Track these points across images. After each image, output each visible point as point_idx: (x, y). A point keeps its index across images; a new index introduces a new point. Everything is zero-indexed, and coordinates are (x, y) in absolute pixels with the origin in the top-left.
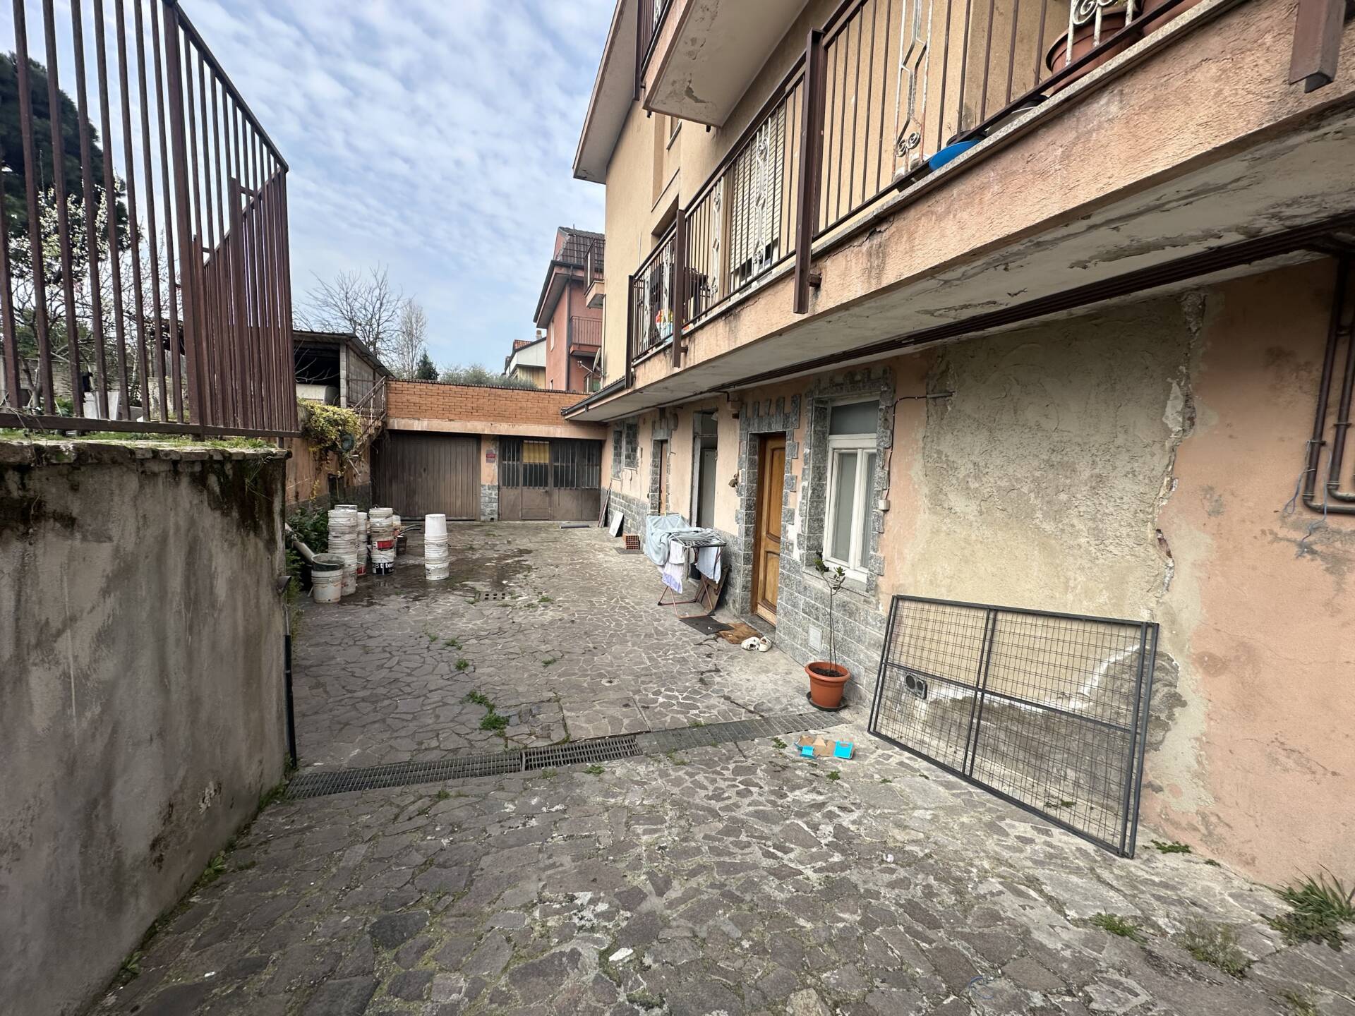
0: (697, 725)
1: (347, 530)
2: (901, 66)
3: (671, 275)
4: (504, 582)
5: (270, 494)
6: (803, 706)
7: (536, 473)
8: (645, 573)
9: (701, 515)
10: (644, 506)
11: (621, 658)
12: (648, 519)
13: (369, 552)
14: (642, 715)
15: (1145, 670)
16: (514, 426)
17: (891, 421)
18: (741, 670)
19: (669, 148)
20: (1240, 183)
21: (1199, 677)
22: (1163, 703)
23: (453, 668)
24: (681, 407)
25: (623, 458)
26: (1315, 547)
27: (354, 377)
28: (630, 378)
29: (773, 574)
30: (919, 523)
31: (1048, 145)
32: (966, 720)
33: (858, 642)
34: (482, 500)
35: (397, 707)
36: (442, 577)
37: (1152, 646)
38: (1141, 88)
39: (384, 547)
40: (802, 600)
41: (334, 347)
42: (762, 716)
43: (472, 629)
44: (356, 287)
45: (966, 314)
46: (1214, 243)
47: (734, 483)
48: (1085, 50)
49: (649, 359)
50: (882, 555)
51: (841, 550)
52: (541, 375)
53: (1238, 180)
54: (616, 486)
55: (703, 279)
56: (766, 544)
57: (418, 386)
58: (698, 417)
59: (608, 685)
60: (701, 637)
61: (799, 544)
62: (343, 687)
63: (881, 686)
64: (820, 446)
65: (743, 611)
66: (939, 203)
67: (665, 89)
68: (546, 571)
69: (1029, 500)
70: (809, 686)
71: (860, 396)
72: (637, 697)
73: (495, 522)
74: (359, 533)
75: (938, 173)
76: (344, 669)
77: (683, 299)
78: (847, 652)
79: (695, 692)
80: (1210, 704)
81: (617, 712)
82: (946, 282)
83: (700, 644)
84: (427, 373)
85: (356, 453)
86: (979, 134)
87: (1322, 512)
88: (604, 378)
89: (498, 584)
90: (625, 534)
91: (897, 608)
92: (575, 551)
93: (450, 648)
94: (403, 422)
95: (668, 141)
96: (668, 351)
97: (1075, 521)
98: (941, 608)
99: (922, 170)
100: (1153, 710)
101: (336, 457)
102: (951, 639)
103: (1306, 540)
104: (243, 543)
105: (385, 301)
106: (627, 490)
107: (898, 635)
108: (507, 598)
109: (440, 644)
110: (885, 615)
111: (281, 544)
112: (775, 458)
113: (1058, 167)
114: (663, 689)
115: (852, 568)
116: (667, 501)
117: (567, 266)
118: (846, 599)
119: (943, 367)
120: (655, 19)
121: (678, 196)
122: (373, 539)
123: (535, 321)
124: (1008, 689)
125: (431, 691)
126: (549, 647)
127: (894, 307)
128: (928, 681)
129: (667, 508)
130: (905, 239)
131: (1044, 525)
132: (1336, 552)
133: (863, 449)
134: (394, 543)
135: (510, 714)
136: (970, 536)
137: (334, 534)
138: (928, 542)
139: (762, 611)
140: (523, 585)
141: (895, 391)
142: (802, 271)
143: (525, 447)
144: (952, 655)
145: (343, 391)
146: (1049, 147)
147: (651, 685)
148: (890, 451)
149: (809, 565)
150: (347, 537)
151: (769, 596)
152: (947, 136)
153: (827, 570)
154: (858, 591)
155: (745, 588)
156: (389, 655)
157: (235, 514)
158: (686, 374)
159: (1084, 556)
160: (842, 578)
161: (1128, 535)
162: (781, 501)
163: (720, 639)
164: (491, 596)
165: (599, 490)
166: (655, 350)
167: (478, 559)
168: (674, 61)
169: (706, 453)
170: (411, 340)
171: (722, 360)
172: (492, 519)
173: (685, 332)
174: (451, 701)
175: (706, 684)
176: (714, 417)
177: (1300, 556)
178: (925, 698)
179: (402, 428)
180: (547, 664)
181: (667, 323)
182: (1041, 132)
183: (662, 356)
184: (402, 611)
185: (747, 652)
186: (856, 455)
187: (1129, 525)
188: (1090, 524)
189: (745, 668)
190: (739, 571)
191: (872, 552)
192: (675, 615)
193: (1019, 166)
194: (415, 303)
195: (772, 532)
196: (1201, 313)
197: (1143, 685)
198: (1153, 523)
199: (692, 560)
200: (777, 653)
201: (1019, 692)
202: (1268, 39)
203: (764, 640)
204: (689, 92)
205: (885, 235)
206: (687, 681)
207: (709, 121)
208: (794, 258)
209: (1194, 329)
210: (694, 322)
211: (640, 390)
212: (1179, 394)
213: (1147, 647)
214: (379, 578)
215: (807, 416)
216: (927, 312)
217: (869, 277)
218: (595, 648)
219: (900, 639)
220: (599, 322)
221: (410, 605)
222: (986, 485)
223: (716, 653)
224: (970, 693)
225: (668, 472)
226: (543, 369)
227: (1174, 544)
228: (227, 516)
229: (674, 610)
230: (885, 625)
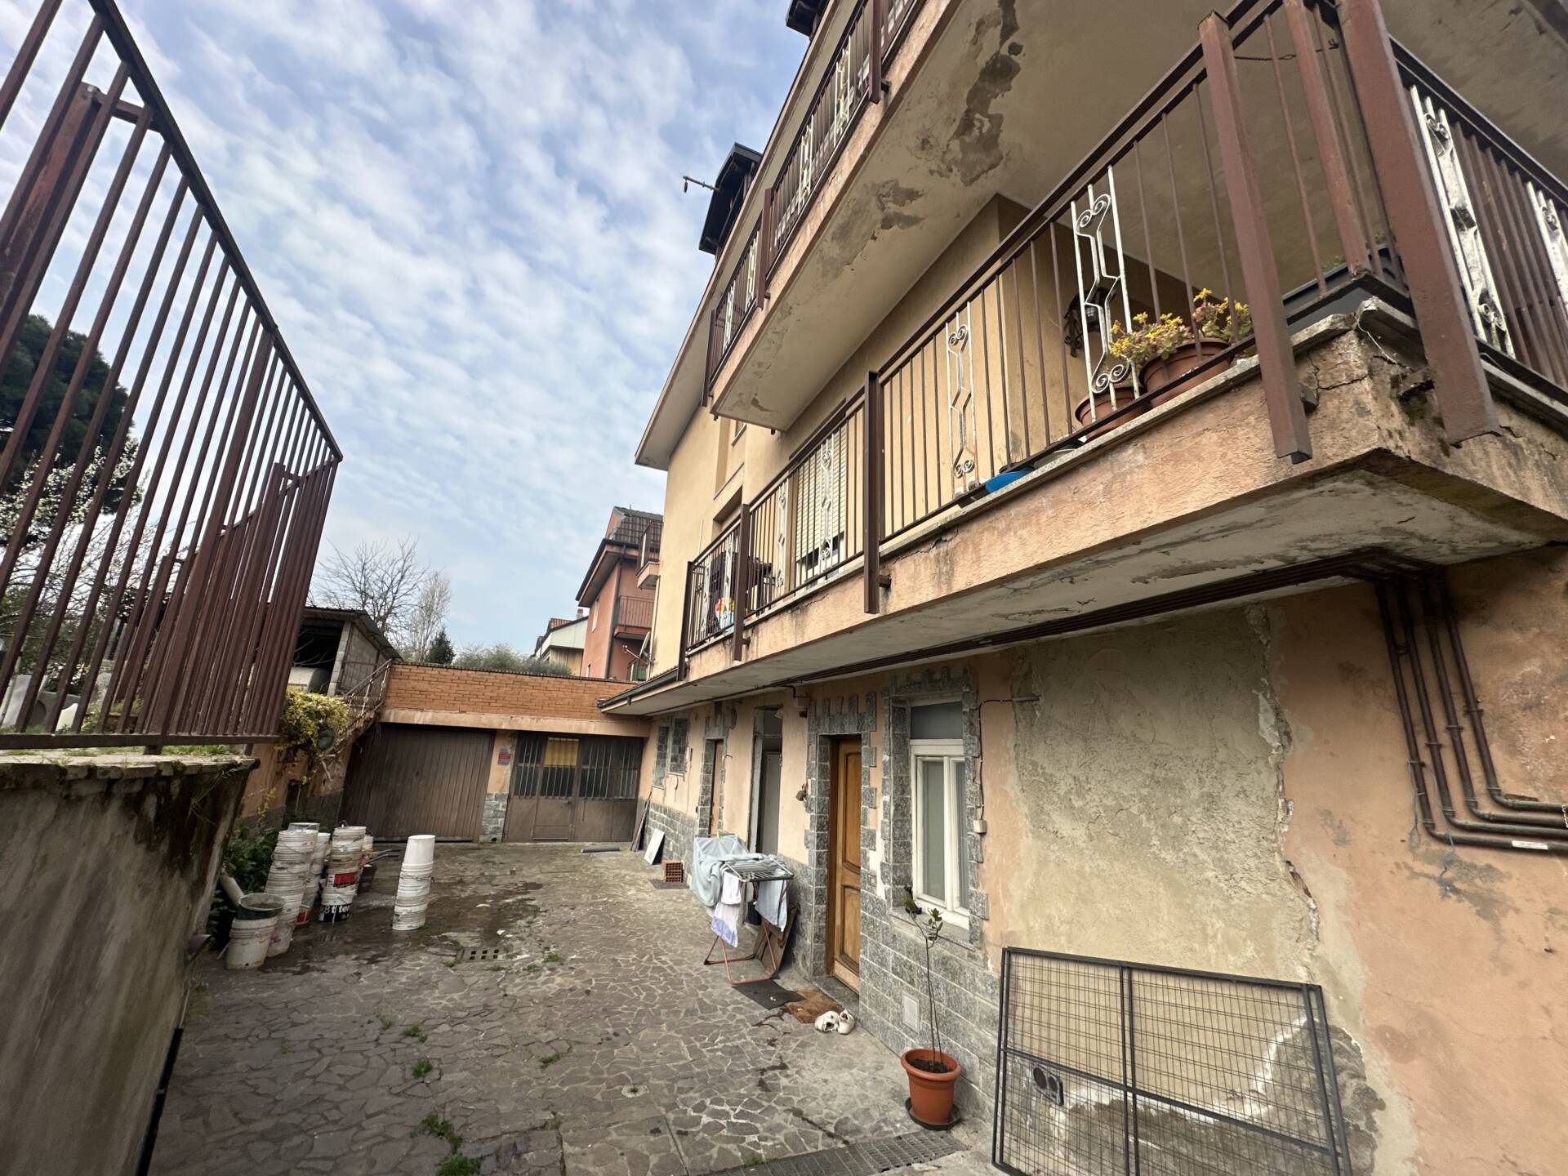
0: (756, 1162)
1: (299, 858)
2: (950, 406)
3: (734, 564)
4: (500, 932)
5: (216, 817)
6: (901, 1123)
7: (558, 779)
8: (689, 916)
9: (763, 836)
10: (691, 823)
11: (652, 1049)
12: (696, 841)
13: (321, 889)
14: (677, 1147)
15: (1322, 1054)
16: (538, 719)
17: (977, 725)
18: (815, 1064)
19: (734, 444)
20: (1264, 523)
21: (1387, 1062)
22: (1355, 1103)
23: (409, 1074)
24: (740, 701)
25: (669, 760)
26: (1458, 885)
27: (353, 659)
28: (683, 669)
29: (853, 916)
30: (1022, 850)
31: (1090, 481)
32: (1119, 1140)
33: (967, 1016)
34: (485, 814)
35: (312, 1148)
36: (415, 925)
37: (1320, 1018)
38: (1160, 443)
39: (342, 881)
40: (891, 953)
41: (335, 625)
42: (846, 1142)
43: (445, 1007)
44: (377, 558)
45: (1040, 619)
46: (1259, 567)
47: (802, 796)
48: (1105, 412)
49: (706, 649)
50: (984, 892)
51: (935, 887)
52: (578, 658)
53: (1261, 521)
54: (657, 797)
55: (768, 569)
56: (843, 876)
57: (429, 671)
58: (760, 714)
59: (630, 1096)
60: (760, 1012)
61: (884, 877)
62: (236, 1115)
63: (1002, 1086)
64: (901, 752)
65: (816, 971)
66: (1000, 520)
67: (732, 399)
68: (558, 914)
69: (1141, 822)
70: (908, 1088)
71: (941, 697)
72: (671, 1116)
73: (497, 845)
74: (313, 862)
75: (994, 495)
76: (243, 1082)
77: (747, 586)
78: (953, 1033)
79: (754, 1104)
80: (1412, 1104)
81: (640, 1142)
82: (1016, 590)
83: (760, 1024)
84: (441, 653)
85: (333, 752)
86: (1029, 465)
87: (1448, 843)
88: (652, 665)
89: (490, 936)
90: (666, 860)
91: (1009, 966)
92: (599, 885)
93: (408, 1040)
94: (402, 713)
95: (732, 438)
96: (728, 642)
97: (1197, 850)
98: (1063, 966)
99: (979, 491)
100: (1347, 1116)
101: (306, 758)
102: (1082, 1011)
103: (1444, 876)
104: (162, 889)
105: (407, 573)
106: (670, 802)
107: (1015, 1006)
108: (500, 957)
109: (395, 1033)
110: (997, 976)
111: (210, 887)
112: (850, 766)
113: (1102, 500)
114: (708, 1101)
115: (949, 908)
116: (720, 817)
117: (620, 545)
118: (946, 953)
119: (1025, 669)
120: (725, 346)
121: (741, 488)
122: (330, 870)
123: (577, 599)
124: (1164, 1086)
125: (369, 1117)
126: (551, 1035)
127: (966, 610)
128: (1063, 1075)
129: (720, 826)
130: (970, 549)
131: (1163, 855)
132: (1480, 891)
133: (950, 756)
134: (358, 877)
135: (484, 1152)
136: (1083, 867)
137: (279, 864)
138: (1037, 875)
139: (841, 970)
140: (525, 935)
141: (978, 692)
142: (871, 572)
143: (549, 745)
144: (1087, 1036)
145: (335, 675)
146: (1092, 482)
147: (691, 1094)
148: (979, 760)
149: (897, 905)
150: (297, 869)
151: (849, 949)
152: (998, 467)
153: (919, 911)
154: (959, 941)
155: (817, 936)
156: (317, 1055)
157: (164, 848)
158: (748, 668)
159: (1216, 895)
160: (938, 924)
161: (1258, 869)
162: (859, 819)
163: (786, 1016)
164: (479, 954)
165: (636, 800)
166: (713, 640)
167: (469, 897)
168: (742, 377)
169: (769, 756)
170: (429, 616)
171: (789, 655)
172: (495, 839)
173: (747, 623)
174: (397, 1133)
175: (767, 1090)
176: (778, 715)
177: (1444, 896)
178: (1062, 1103)
179: (399, 721)
180: (547, 1062)
181: (728, 612)
182: (1082, 470)
183: (720, 646)
184: (350, 980)
185: (823, 1036)
186: (942, 763)
187: (1256, 855)
188: (1213, 853)
189: (820, 1061)
190: (810, 914)
191: (972, 888)
192: (726, 980)
193: (1067, 496)
194: (441, 577)
195: (849, 858)
196: (1267, 626)
197: (1326, 1077)
198: (1279, 852)
199: (750, 897)
200: (863, 1036)
201: (1178, 1091)
202: (1252, 419)
203: (845, 1016)
204: (755, 402)
205: (951, 544)
206: (742, 1085)
207: (774, 425)
208: (862, 558)
209: (1264, 642)
210: (757, 613)
211: (694, 683)
212: (1268, 706)
213: (1316, 1020)
214: (325, 928)
215: (884, 718)
216: (1001, 616)
217: (939, 583)
218: (616, 1034)
219: (1019, 1012)
220: (649, 604)
221: (362, 970)
222: (1091, 804)
223: (780, 1038)
224: (1118, 1094)
225: (723, 778)
226: (581, 651)
227: (1310, 879)
228: (152, 851)
229: (724, 971)
230: (998, 991)
